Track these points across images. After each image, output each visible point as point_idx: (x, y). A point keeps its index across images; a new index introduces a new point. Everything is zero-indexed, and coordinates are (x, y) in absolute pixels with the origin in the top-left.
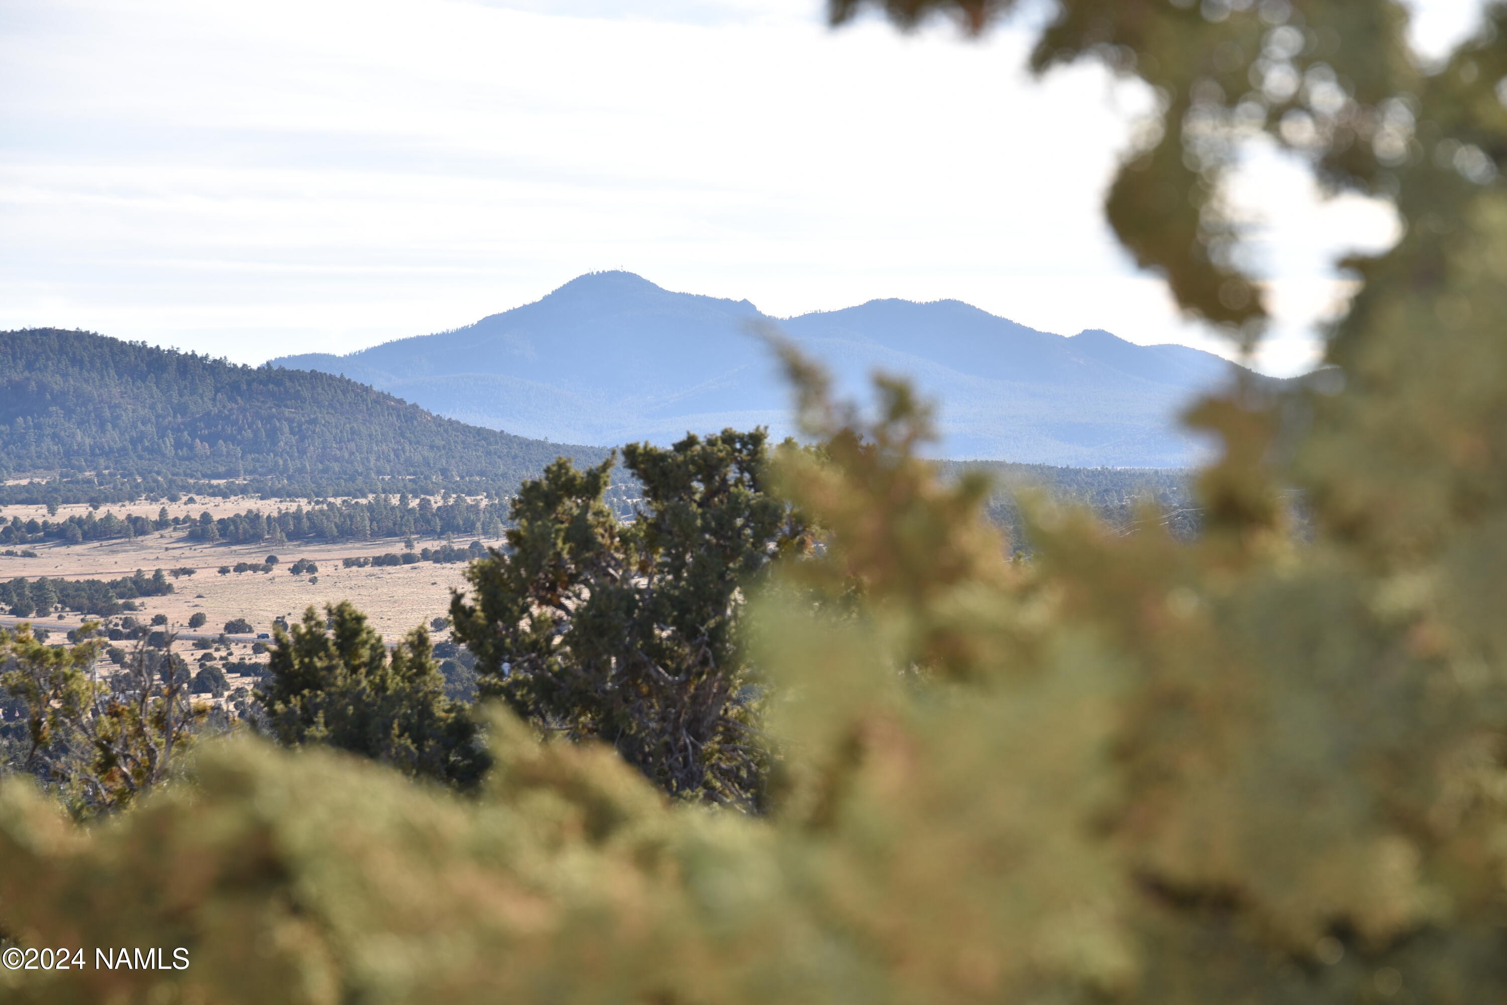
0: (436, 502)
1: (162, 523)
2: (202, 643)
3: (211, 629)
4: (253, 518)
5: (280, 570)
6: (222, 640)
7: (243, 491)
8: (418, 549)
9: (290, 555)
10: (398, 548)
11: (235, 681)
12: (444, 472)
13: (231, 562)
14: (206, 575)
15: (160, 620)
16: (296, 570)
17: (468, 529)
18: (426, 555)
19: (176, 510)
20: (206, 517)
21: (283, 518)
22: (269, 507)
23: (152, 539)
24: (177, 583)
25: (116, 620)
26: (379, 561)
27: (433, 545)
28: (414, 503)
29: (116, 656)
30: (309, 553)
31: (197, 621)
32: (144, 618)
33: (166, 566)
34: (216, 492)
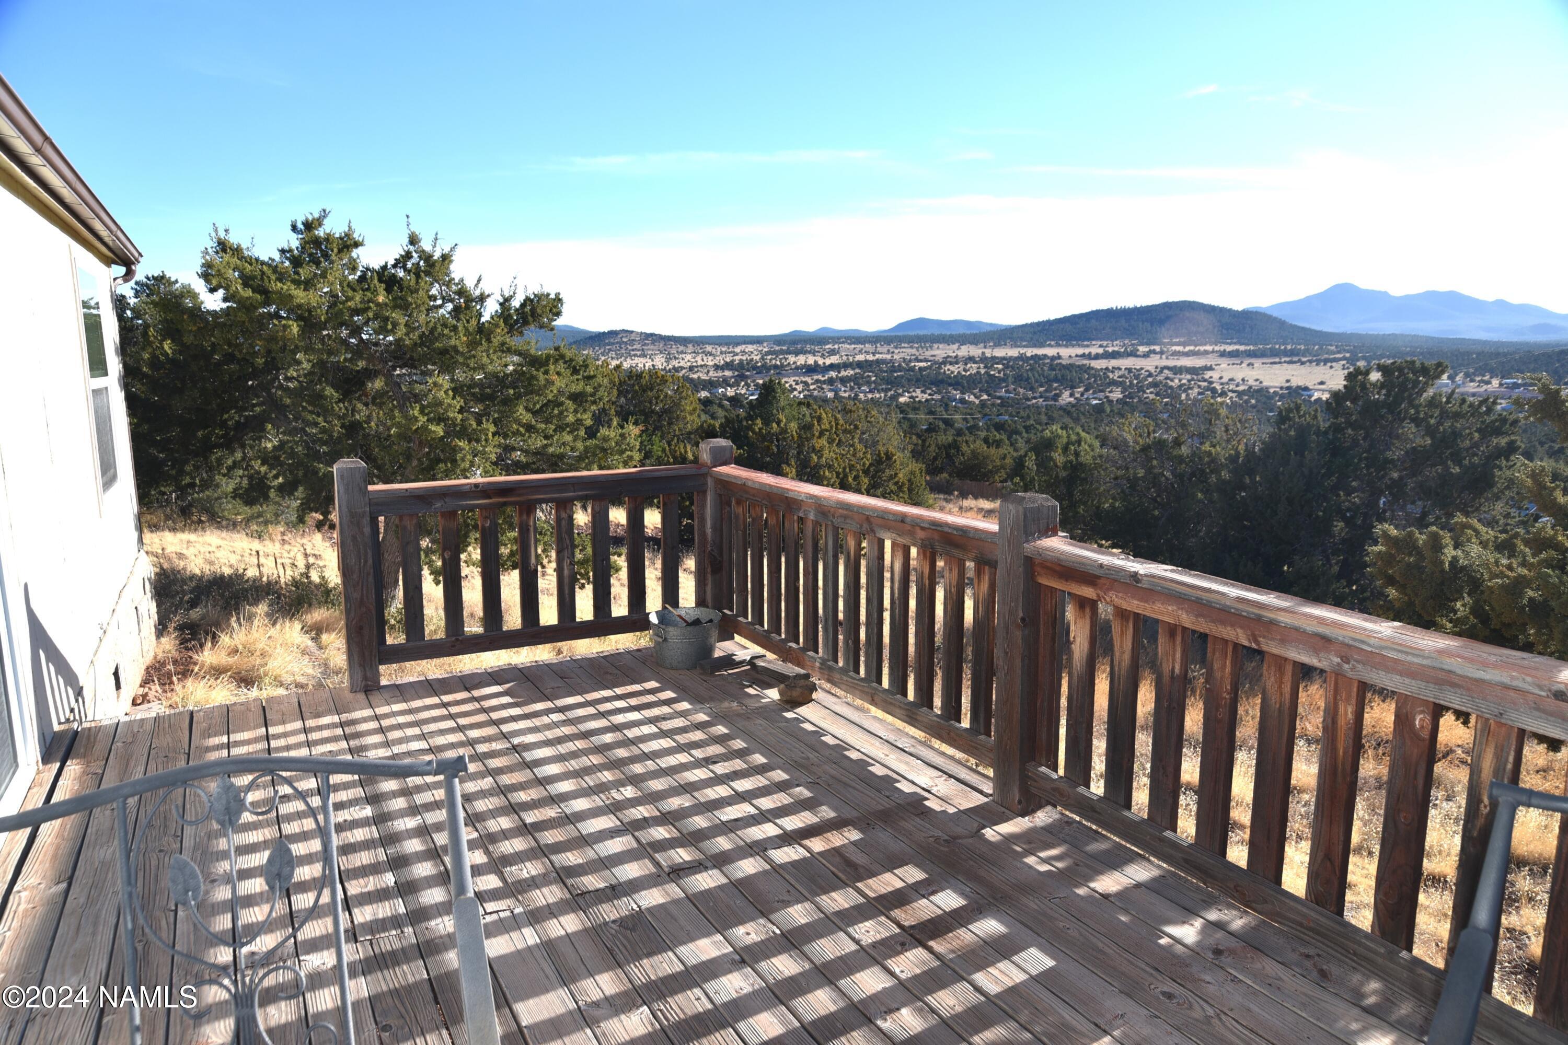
0: (1289, 347)
1: (1213, 352)
2: (1222, 384)
3: (1225, 380)
4: (1237, 351)
5: (1243, 365)
6: (1227, 383)
7: (1235, 344)
8: (1283, 360)
9: (1246, 362)
10: (1277, 360)
11: (1230, 394)
12: (1292, 339)
13: (1231, 362)
14: (1224, 366)
15: (1211, 377)
16: (1248, 365)
17: (1297, 355)
18: (1285, 362)
19: (1217, 348)
20: (1225, 350)
21: (1246, 351)
22: (1242, 348)
23: (1210, 356)
24: (1216, 368)
25: (1200, 377)
26: (1272, 363)
27: (1287, 359)
28: (1282, 347)
29: (1199, 387)
30: (1252, 360)
31: (1221, 378)
32: (1207, 377)
33: (1213, 363)
34: (1228, 344)
